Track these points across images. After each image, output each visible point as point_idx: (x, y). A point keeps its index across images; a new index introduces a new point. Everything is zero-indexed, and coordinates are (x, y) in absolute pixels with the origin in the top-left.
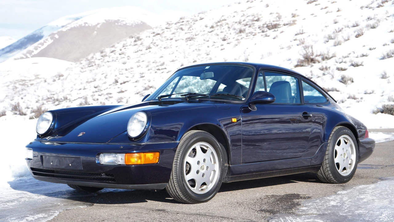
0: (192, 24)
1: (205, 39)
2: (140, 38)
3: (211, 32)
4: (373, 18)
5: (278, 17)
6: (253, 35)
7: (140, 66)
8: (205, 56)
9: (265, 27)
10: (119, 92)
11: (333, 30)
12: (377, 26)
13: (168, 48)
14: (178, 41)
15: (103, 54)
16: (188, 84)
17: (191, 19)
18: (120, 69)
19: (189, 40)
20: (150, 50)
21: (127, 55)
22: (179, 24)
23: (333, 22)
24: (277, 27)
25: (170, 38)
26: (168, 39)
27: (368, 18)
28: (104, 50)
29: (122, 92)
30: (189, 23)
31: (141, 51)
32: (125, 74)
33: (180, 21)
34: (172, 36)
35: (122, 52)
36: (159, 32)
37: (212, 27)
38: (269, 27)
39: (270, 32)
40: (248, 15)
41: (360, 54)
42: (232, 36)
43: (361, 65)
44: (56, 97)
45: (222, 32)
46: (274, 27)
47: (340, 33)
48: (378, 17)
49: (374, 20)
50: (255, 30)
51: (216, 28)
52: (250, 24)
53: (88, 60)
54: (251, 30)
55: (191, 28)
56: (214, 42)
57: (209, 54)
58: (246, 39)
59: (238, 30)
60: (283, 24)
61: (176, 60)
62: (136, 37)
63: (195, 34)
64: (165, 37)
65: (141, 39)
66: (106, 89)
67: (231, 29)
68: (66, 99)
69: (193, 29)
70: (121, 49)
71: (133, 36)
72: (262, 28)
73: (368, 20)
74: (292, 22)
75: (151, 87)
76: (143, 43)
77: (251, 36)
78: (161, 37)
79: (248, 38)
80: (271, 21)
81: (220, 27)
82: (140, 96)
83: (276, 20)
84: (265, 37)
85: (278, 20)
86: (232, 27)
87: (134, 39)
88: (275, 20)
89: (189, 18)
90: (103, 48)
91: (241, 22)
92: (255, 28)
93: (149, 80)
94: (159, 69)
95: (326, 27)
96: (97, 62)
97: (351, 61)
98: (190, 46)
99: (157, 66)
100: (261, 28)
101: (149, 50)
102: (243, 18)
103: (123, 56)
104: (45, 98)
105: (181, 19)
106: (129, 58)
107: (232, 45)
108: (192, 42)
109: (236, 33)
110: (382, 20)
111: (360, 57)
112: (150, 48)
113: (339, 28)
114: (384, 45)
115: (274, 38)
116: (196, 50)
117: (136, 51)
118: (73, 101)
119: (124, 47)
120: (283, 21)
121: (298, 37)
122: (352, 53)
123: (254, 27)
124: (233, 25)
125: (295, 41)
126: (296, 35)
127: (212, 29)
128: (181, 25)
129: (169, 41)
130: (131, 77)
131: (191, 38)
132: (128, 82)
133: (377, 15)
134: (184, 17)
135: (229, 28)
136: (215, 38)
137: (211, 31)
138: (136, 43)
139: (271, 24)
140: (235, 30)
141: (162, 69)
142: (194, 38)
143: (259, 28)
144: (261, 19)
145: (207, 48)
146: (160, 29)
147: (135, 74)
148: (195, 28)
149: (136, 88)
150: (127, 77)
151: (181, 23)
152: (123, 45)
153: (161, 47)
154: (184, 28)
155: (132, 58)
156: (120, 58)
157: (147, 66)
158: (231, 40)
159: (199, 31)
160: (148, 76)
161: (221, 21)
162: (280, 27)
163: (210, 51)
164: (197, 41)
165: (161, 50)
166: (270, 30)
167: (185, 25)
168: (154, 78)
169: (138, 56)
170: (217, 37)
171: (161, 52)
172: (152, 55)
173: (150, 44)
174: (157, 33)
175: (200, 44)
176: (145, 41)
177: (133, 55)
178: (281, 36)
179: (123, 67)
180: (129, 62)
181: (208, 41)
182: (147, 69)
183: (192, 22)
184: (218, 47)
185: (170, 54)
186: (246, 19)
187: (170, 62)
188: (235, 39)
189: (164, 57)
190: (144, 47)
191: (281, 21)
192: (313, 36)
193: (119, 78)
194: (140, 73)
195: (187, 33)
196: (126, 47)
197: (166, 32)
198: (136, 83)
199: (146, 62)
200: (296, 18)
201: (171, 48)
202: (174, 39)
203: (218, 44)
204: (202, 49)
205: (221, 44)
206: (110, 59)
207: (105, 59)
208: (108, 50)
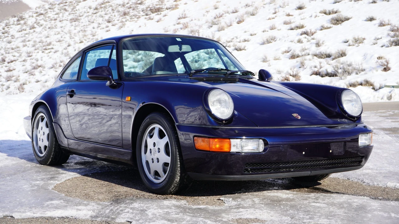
1: (90, 21)
2: (24, 17)
3: (95, 14)
4: (250, 5)
5: (161, 1)
6: (137, 18)
7: (26, 45)
8: (91, 37)
9: (149, 11)
10: (7, 71)
11: (214, 16)
12: (256, 14)
13: (53, 28)
14: (62, 22)
18: (5, 48)
19: (74, 20)
20: (34, 29)
21: (11, 33)
22: (62, 5)
23: (213, 8)
24: (160, 11)
25: (53, 19)
26: (51, 20)
27: (247, 5)
29: (9, 71)
30: (72, 4)
31: (25, 30)
32: (12, 53)
33: (62, 1)
34: (56, 16)
35: (5, 31)
36: (42, 12)
37: (96, 9)
38: (152, 11)
39: (153, 15)
41: (242, 39)
42: (117, 18)
43: (243, 49)
45: (106, 14)
46: (157, 10)
47: (221, 18)
48: (256, 5)
49: (252, 7)
50: (139, 13)
51: (100, 10)
52: (133, 7)
54: (135, 13)
55: (75, 9)
56: (100, 24)
58: (130, 21)
59: (122, 12)
60: (165, 8)
61: (63, 40)
62: (19, 16)
63: (80, 15)
64: (49, 17)
65: (24, 19)
67: (115, 11)
69: (76, 10)
70: (4, 28)
71: (16, 15)
72: (146, 11)
73: (246, 6)
74: (174, 6)
75: (39, 66)
76: (26, 22)
77: (136, 19)
78: (44, 17)
79: (133, 21)
80: (154, 4)
81: (105, 9)
82: (30, 75)
83: (159, 4)
84: (149, 20)
85: (161, 4)
86: (115, 9)
87: (16, 19)
88: (157, 3)
91: (125, 5)
93: (37, 60)
94: (46, 49)
95: (207, 12)
97: (234, 45)
99: (44, 46)
100: (144, 11)
102: (126, 1)
106: (13, 37)
107: (117, 26)
108: (77, 23)
109: (120, 15)
110: (259, 7)
111: (243, 42)
112: (34, 27)
113: (219, 14)
114: (263, 32)
115: (158, 22)
116: (82, 30)
117: (20, 30)
119: (6, 26)
120: (165, 5)
121: (182, 21)
122: (235, 38)
123: (137, 10)
124: (116, 7)
125: (179, 25)
126: (179, 19)
127: (96, 11)
128: (64, 6)
129: (53, 22)
130: (18, 56)
131: (75, 19)
132: (15, 61)
133: (254, 2)
135: (113, 10)
136: (100, 20)
137: (95, 12)
138: (19, 22)
139: (154, 8)
140: (119, 13)
141: (49, 49)
142: (79, 19)
143: (142, 11)
144: (144, 2)
145: (92, 29)
146: (43, 10)
147: (22, 53)
148: (79, 9)
149: (24, 67)
150: (14, 56)
151: (64, 4)
152: (5, 24)
153: (45, 27)
154: (68, 9)
155: (16, 37)
156: (3, 36)
157: (34, 46)
158: (116, 22)
159: (83, 13)
160: (36, 56)
161: (104, 3)
162: (163, 11)
163: (96, 32)
164: (82, 23)
165: (46, 30)
166: (154, 13)
167: (68, 5)
168: (42, 58)
169: (23, 35)
170: (102, 18)
171: (46, 32)
172: (37, 34)
173: (34, 23)
174: (40, 13)
175: (85, 25)
176: (29, 20)
177: (17, 35)
178: (164, 19)
179: (9, 46)
180: (15, 42)
181: (93, 22)
182: (33, 48)
183: (76, 3)
184: (103, 28)
185: (55, 34)
186: (129, 2)
187: (57, 42)
188: (119, 21)
189: (50, 37)
190: (28, 26)
191: (164, 5)
192: (196, 20)
193: (6, 57)
194: (27, 52)
195: (71, 14)
196: (9, 26)
197: (49, 12)
198: (24, 62)
199: (32, 41)
200: (178, 3)
201: (56, 28)
202: (58, 20)
203: (103, 26)
204: (87, 30)
205: (106, 26)
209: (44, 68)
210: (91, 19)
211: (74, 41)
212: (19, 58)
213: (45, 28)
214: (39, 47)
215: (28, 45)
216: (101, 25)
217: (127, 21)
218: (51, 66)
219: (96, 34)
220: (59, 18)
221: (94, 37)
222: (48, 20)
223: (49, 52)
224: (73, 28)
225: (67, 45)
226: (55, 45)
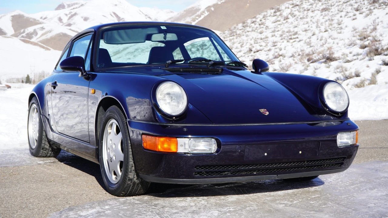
1: (339, 10)
2: (280, 9)
3: (346, 3)
6: (386, 5)
7: (274, 35)
8: (336, 25)
13: (304, 18)
14: (314, 12)
15: (245, 25)
16: (315, 52)
18: (255, 39)
19: (325, 10)
20: (288, 20)
21: (267, 24)
25: (307, 9)
26: (305, 10)
28: (246, 21)
31: (280, 21)
32: (260, 43)
34: (309, 7)
35: (261, 23)
36: (298, 3)
42: (366, 6)
45: (356, 3)
53: (230, 30)
57: (341, 24)
58: (379, 9)
59: (372, 0)
61: (309, 30)
62: (276, 8)
63: (331, 5)
64: (303, 8)
65: (280, 11)
66: (241, 57)
70: (261, 20)
71: (274, 7)
75: (280, 56)
76: (282, 14)
77: (384, 7)
78: (299, 8)
79: (381, 8)
87: (274, 11)
90: (246, 19)
93: (281, 49)
94: (291, 39)
96: (238, 32)
98: (324, 16)
99: (290, 36)
101: (286, 20)
103: (262, 26)
106: (267, 28)
107: (364, 14)
108: (326, 12)
109: (369, 3)
112: (287, 18)
116: (329, 20)
117: (275, 21)
119: (264, 17)
129: (306, 12)
132: (261, 50)
136: (349, 9)
138: (275, 14)
140: (369, 1)
141: (294, 38)
142: (329, 9)
145: (340, 18)
146: (299, 1)
147: (268, 43)
149: (267, 56)
150: (261, 46)
152: (263, 16)
153: (298, 18)
155: (269, 28)
156: (259, 28)
157: (281, 36)
159: (335, 3)
160: (281, 45)
163: (342, 21)
164: (332, 12)
165: (297, 20)
168: (285, 47)
169: (275, 26)
170: (351, 7)
172: (288, 25)
173: (289, 15)
174: (295, 4)
175: (334, 14)
176: (284, 12)
177: (271, 26)
179: (259, 36)
180: (266, 32)
181: (342, 11)
182: (280, 38)
184: (350, 17)
185: (304, 24)
187: (303, 31)
188: (367, 9)
189: (298, 27)
190: (282, 17)
193: (253, 47)
194: (273, 42)
195: (323, 4)
196: (266, 18)
197: (304, 3)
198: (268, 52)
199: (281, 31)
201: (307, 18)
202: (311, 10)
203: (351, 14)
204: (334, 19)
205: (354, 14)
206: (250, 29)
207: (246, 29)
208: (249, 21)
209: (285, 57)
211: (320, 30)
212: (265, 48)
214: (286, 37)
215: (276, 35)
216: (349, 14)
217: (375, 9)
218: (291, 55)
219: (342, 22)
220: (312, 8)
221: (340, 26)
222: (301, 11)
223: (294, 42)
224: (322, 17)
225: (312, 34)
226: (301, 35)
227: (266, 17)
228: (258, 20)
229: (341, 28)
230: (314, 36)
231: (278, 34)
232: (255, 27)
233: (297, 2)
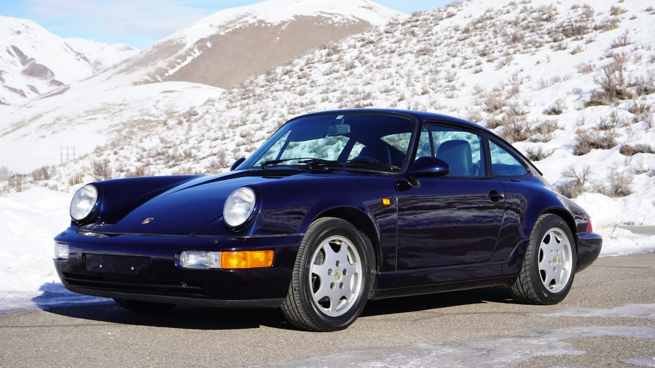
0: (432, 25)
1: (450, 53)
2: (339, 49)
3: (463, 40)
5: (586, 15)
6: (537, 47)
7: (327, 99)
8: (444, 83)
9: (560, 33)
13: (384, 67)
14: (402, 57)
15: (270, 77)
17: (433, 16)
18: (291, 104)
19: (422, 53)
20: (353, 70)
21: (313, 77)
22: (409, 25)
24: (581, 32)
25: (389, 51)
26: (386, 52)
28: (273, 69)
30: (426, 24)
31: (338, 72)
32: (299, 113)
33: (411, 19)
34: (394, 46)
35: (303, 74)
36: (372, 38)
37: (467, 31)
38: (566, 33)
39: (566, 41)
40: (531, 10)
42: (499, 46)
44: (171, 152)
45: (482, 40)
46: (575, 31)
50: (542, 38)
51: (473, 33)
52: (534, 26)
53: (242, 86)
54: (534, 37)
55: (430, 33)
56: (466, 59)
57: (453, 80)
58: (523, 53)
59: (511, 36)
60: (593, 27)
61: (393, 90)
62: (331, 47)
63: (436, 43)
64: (382, 47)
65: (338, 51)
66: (262, 139)
67: (499, 35)
68: (188, 155)
69: (432, 34)
70: (302, 68)
71: (327, 45)
72: (554, 33)
74: (609, 23)
76: (342, 58)
77: (533, 49)
78: (374, 47)
79: (527, 52)
80: (572, 20)
81: (481, 31)
83: (582, 19)
84: (557, 50)
85: (585, 19)
86: (500, 31)
87: (324, 52)
88: (578, 18)
89: (428, 14)
90: (273, 67)
91: (519, 23)
92: (541, 34)
94: (359, 106)
96: (258, 91)
98: (421, 65)
99: (356, 101)
100: (551, 34)
101: (350, 71)
102: (522, 16)
103: (303, 80)
104: (154, 152)
105: (414, 15)
106: (313, 85)
107: (496, 63)
108: (426, 57)
109: (506, 41)
112: (353, 66)
115: (573, 53)
116: (431, 71)
117: (328, 71)
118: (201, 159)
119: (308, 64)
120: (594, 21)
121: (617, 51)
123: (540, 32)
124: (503, 27)
125: (609, 58)
127: (465, 35)
128: (412, 27)
129: (387, 55)
131: (426, 50)
134: (420, 12)
135: (495, 32)
136: (469, 52)
137: (463, 38)
138: (329, 57)
139: (570, 27)
140: (506, 37)
141: (365, 106)
142: (432, 51)
143: (548, 34)
144: (554, 17)
145: (451, 68)
146: (374, 34)
148: (437, 32)
151: (413, 23)
152: (306, 61)
153: (372, 66)
154: (418, 33)
155: (317, 84)
156: (298, 84)
157: (340, 100)
158: (497, 54)
159: (442, 39)
161: (483, 19)
162: (587, 33)
163: (455, 75)
164: (436, 56)
165: (370, 71)
166: (569, 37)
167: (420, 26)
169: (329, 81)
170: (472, 48)
171: (369, 75)
172: (353, 79)
173: (355, 59)
174: (367, 40)
175: (440, 61)
176: (347, 54)
177: (322, 80)
178: (586, 48)
179: (299, 100)
180: (311, 92)
181: (455, 56)
182: (339, 104)
183: (433, 21)
184: (471, 67)
185: (383, 79)
186: (527, 17)
187: (382, 92)
188: (502, 53)
189: (372, 84)
190: (342, 65)
191: (590, 22)
192: (644, 49)
195: (420, 41)
196: (312, 65)
197: (384, 39)
199: (339, 92)
200: (619, 17)
201: (389, 67)
202: (397, 53)
203: (472, 62)
204: (441, 71)
205: (478, 62)
206: (281, 87)
207: (272, 85)
208: (279, 70)
210: (452, 51)
211: (414, 90)
213: (371, 68)
214: (348, 102)
215: (331, 98)
216: (468, 61)
217: (517, 52)
219: (456, 77)
220: (400, 49)
221: (451, 84)
222: (380, 53)
224: (418, 65)
225: (398, 98)
226: (377, 99)
227: (312, 63)
228: (297, 69)
229: (453, 88)
230: (402, 102)
231: (334, 97)
232: (290, 82)
233: (372, 36)
